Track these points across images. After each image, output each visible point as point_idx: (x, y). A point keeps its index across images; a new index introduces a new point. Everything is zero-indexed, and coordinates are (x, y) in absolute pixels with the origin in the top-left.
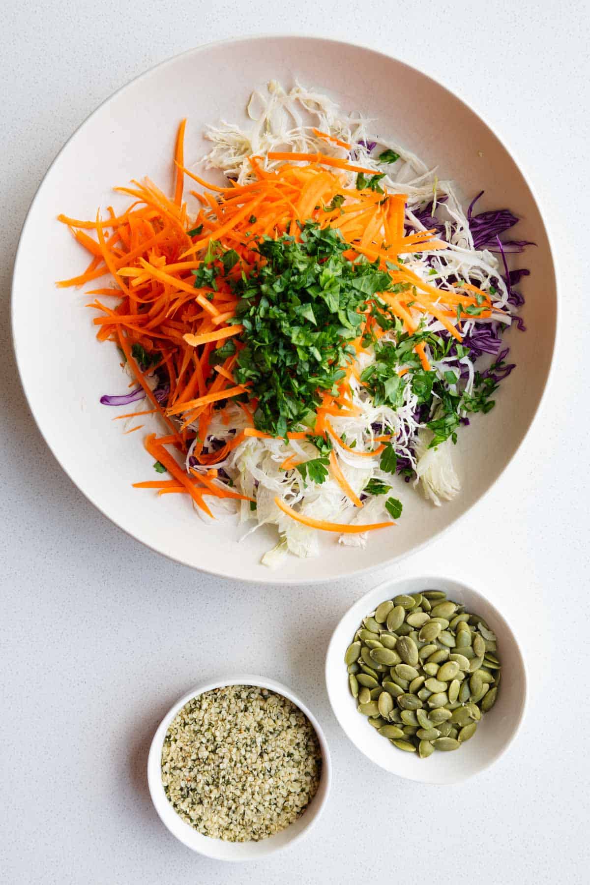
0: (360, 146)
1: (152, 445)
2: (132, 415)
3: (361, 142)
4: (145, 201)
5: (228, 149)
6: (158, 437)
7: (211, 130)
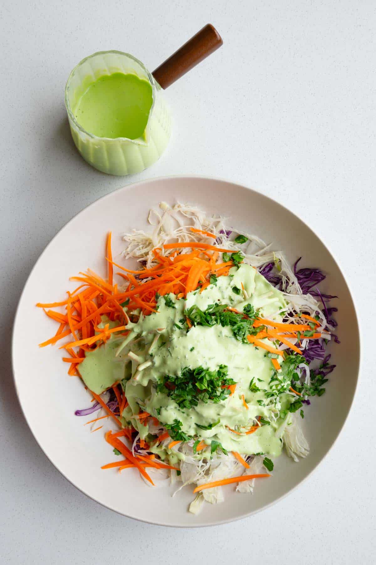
0: (222, 234)
1: (111, 438)
2: (96, 420)
3: (222, 232)
4: (90, 285)
5: (138, 245)
6: (112, 433)
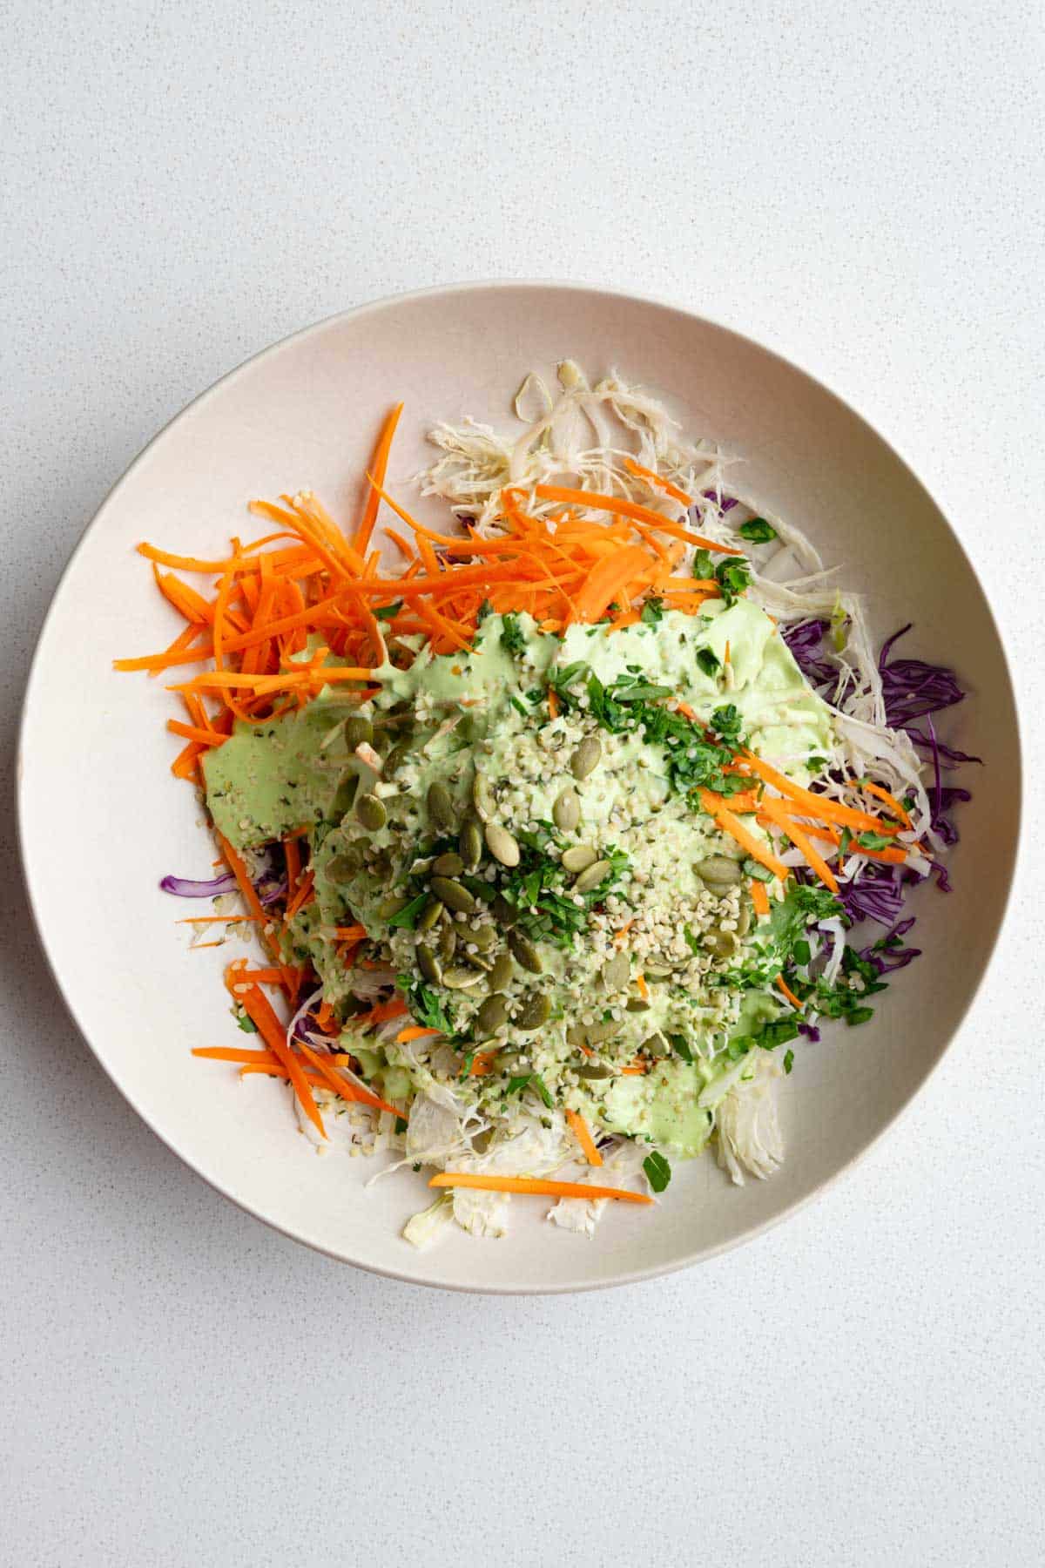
0: (708, 500)
1: (240, 981)
2: (212, 920)
3: (710, 494)
4: (303, 538)
5: (467, 466)
6: (251, 967)
7: (440, 428)
